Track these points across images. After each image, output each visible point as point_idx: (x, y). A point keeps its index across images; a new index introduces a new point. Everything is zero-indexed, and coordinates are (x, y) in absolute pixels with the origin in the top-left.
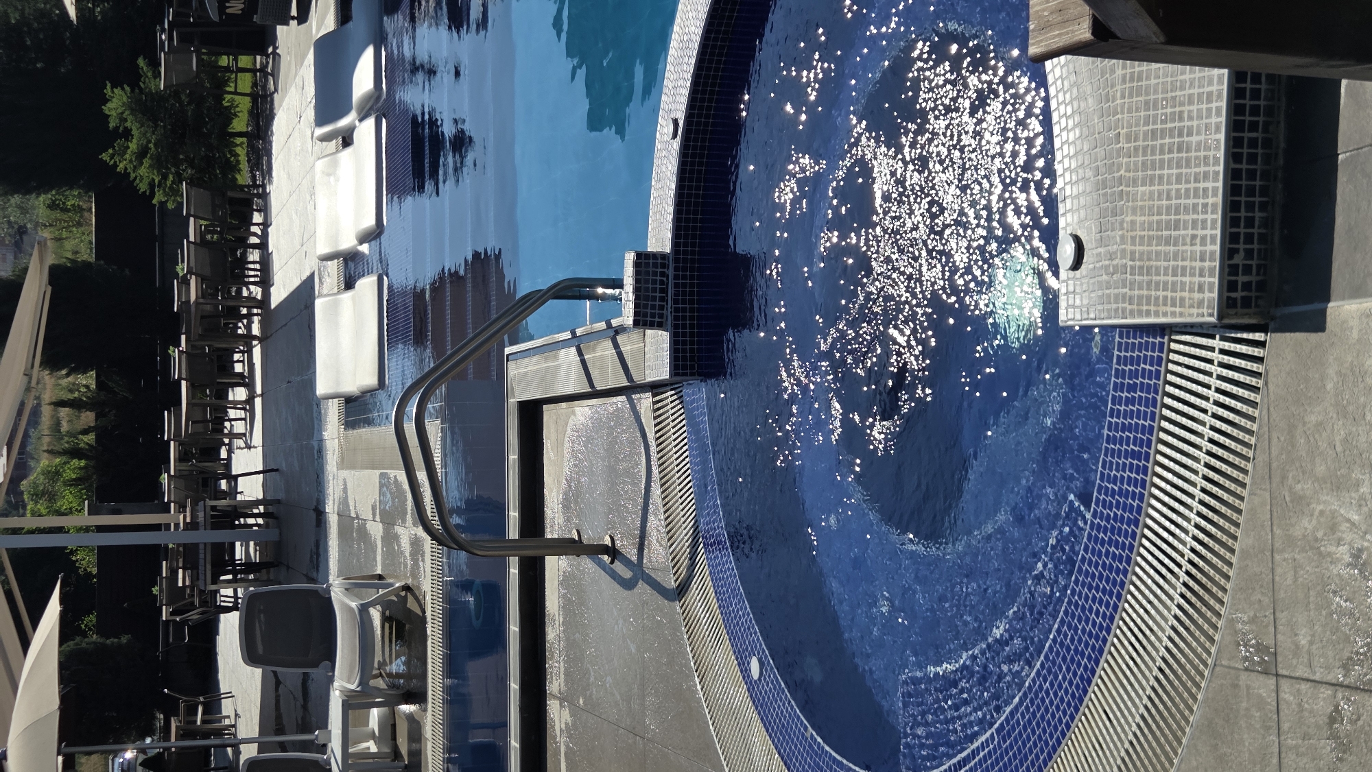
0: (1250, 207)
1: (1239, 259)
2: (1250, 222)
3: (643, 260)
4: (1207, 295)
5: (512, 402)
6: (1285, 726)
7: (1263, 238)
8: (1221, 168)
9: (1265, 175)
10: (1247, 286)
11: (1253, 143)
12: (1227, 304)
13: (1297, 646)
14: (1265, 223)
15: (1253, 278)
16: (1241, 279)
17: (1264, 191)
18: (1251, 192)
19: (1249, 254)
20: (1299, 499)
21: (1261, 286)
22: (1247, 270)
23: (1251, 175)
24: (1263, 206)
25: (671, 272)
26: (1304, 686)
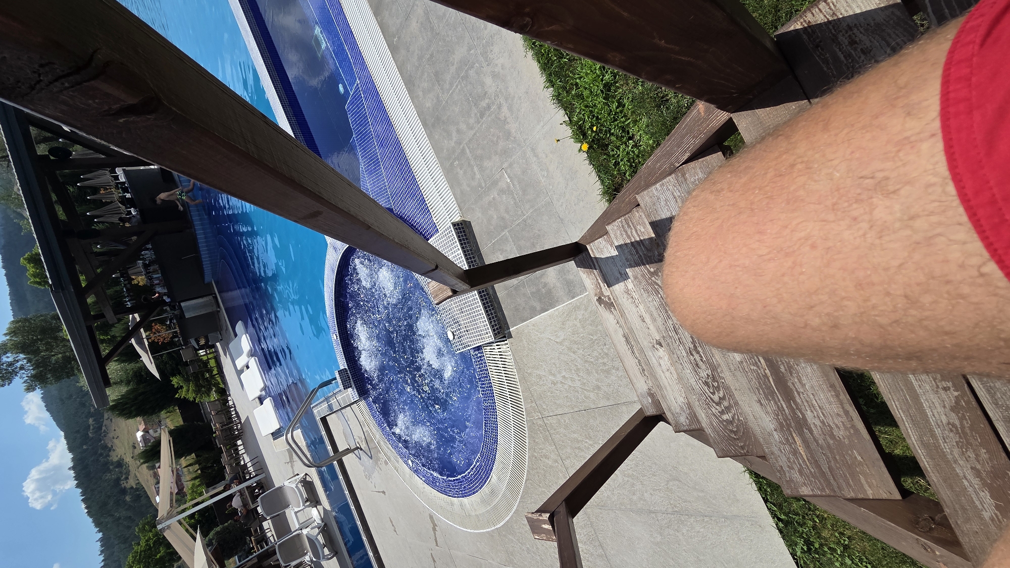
0: (490, 310)
1: (493, 323)
2: (492, 314)
3: (340, 372)
4: (489, 335)
5: (318, 418)
6: (549, 429)
7: (496, 316)
8: (480, 304)
9: (490, 302)
10: (497, 329)
11: (485, 295)
12: (495, 335)
13: (544, 409)
14: (495, 313)
15: (498, 326)
16: (495, 328)
17: (492, 305)
18: (489, 307)
19: (494, 321)
20: (530, 374)
21: (500, 327)
22: (496, 325)
23: (487, 303)
24: (493, 309)
25: (349, 372)
26: (549, 418)
